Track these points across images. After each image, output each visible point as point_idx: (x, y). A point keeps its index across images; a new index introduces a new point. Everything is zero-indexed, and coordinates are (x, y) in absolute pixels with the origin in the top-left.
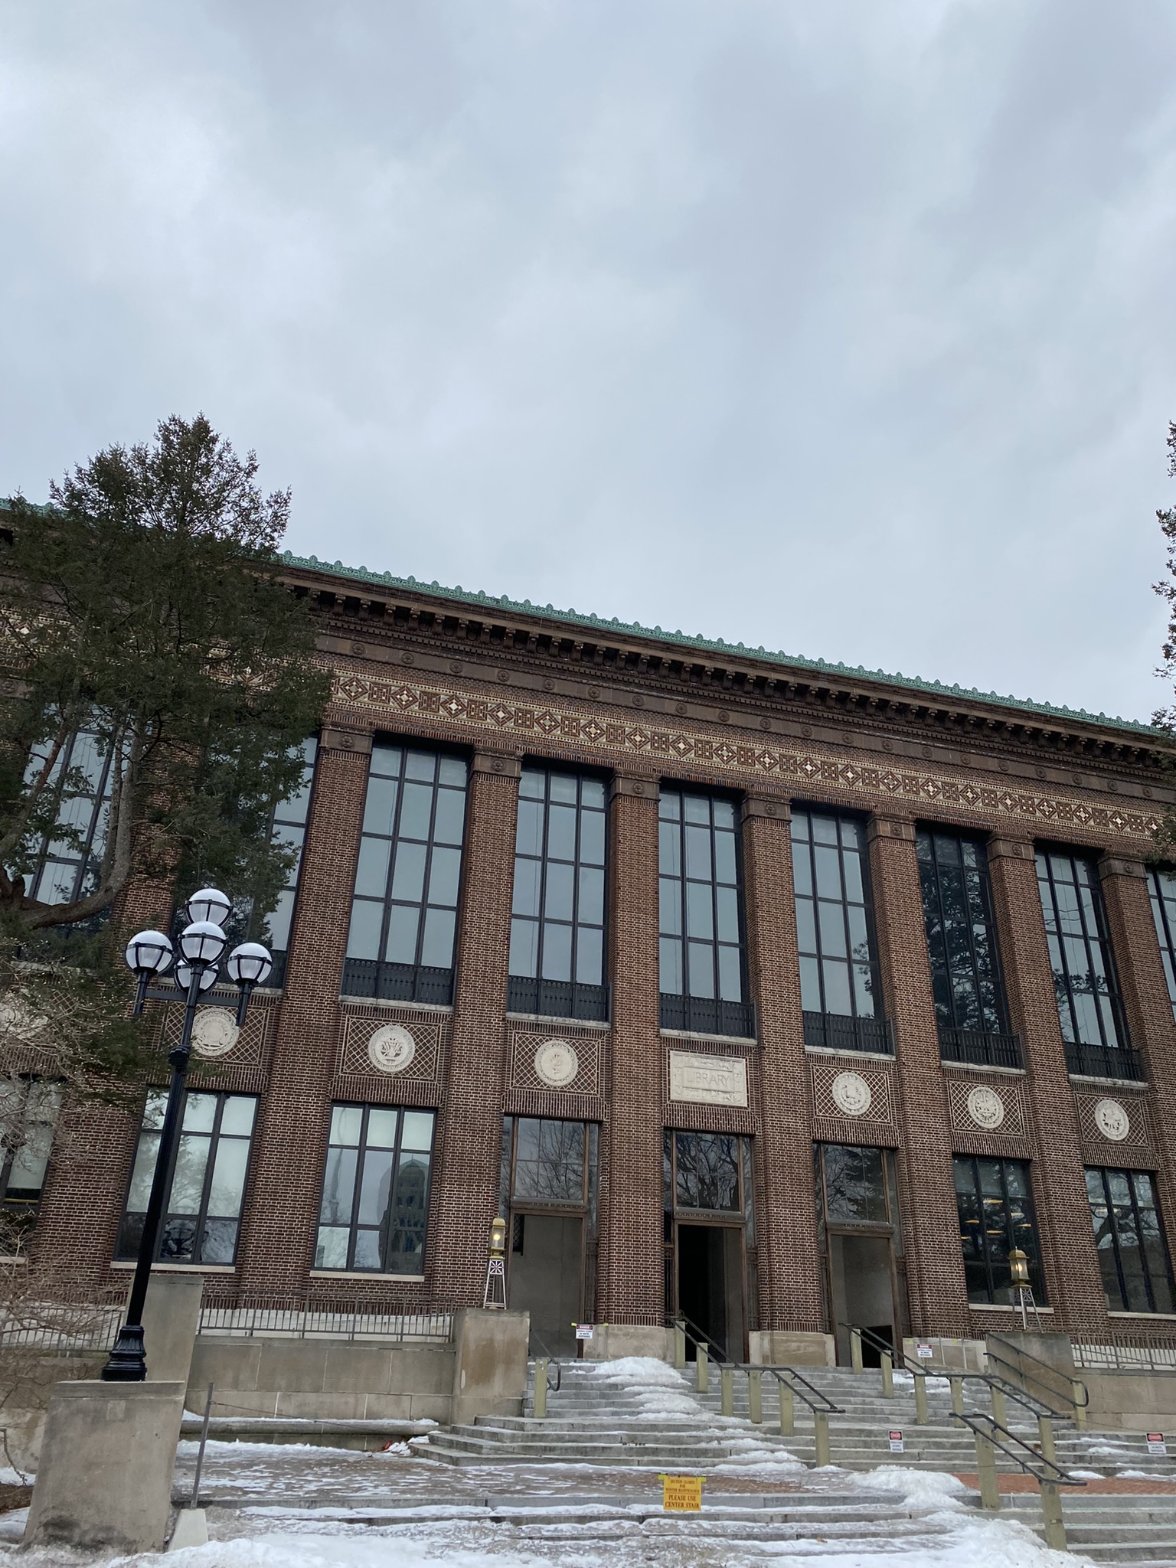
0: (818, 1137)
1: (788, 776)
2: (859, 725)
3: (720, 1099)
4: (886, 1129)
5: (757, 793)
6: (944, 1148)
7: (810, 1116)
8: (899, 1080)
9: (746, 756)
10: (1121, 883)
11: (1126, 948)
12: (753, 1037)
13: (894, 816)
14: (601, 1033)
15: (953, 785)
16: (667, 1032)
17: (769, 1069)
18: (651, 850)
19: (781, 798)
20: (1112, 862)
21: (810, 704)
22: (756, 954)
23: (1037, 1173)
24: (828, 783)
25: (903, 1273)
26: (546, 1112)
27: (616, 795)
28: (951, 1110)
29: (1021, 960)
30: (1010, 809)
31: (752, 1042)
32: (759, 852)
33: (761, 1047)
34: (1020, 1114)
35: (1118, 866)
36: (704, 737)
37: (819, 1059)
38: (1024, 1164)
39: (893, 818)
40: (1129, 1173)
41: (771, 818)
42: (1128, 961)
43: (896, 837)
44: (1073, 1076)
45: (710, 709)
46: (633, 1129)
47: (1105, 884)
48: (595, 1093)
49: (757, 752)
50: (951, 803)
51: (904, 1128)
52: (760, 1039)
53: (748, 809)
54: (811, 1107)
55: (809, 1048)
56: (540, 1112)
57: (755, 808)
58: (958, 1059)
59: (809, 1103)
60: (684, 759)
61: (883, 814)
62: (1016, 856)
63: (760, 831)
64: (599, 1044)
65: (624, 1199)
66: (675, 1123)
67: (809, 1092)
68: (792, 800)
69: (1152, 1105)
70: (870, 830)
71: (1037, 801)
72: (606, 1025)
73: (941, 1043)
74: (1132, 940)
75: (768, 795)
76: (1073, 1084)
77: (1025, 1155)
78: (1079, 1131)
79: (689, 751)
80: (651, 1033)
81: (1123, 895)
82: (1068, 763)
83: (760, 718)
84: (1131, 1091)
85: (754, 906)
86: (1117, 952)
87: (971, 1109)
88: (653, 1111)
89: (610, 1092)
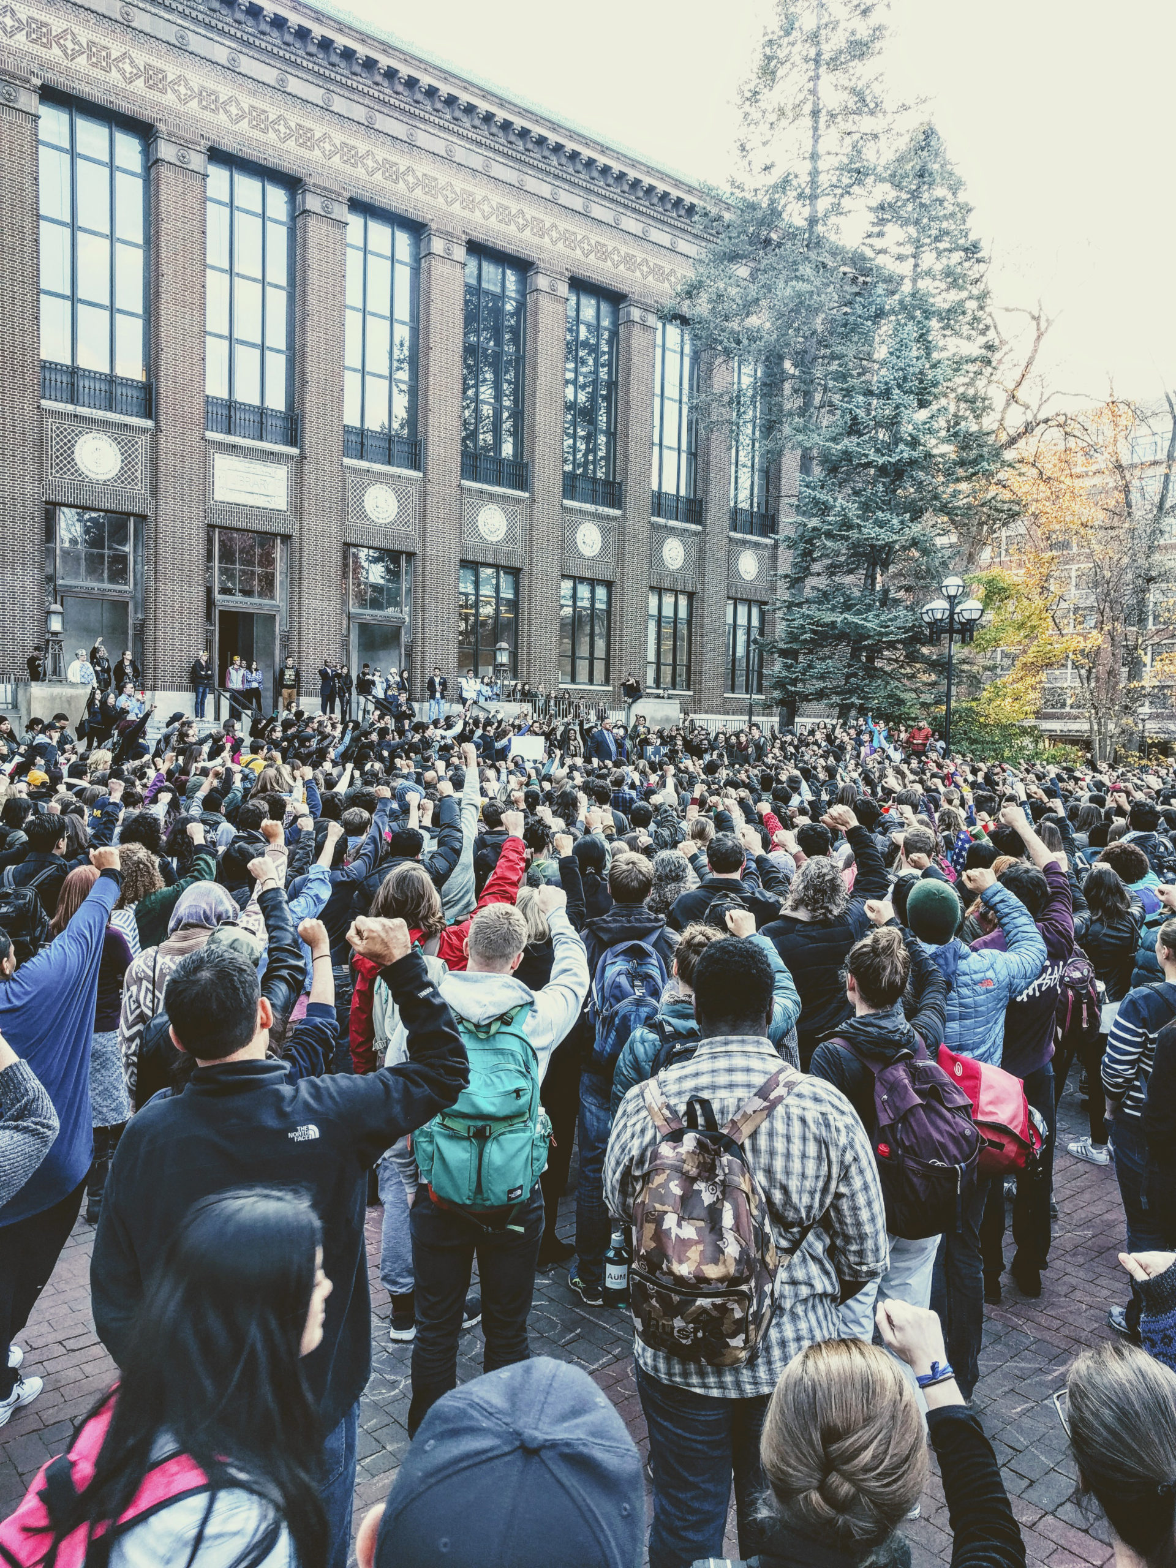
0: (348, 540)
1: (348, 168)
2: (425, 120)
3: (261, 502)
4: (407, 536)
5: (315, 185)
6: (455, 557)
7: (343, 524)
8: (424, 494)
9: (305, 137)
10: (636, 331)
11: (627, 392)
12: (296, 446)
13: (447, 233)
14: (145, 431)
15: (507, 208)
16: (211, 435)
17: (309, 479)
18: (197, 236)
19: (340, 195)
20: (632, 309)
21: (377, 84)
22: (303, 364)
23: (525, 581)
24: (388, 184)
25: (409, 655)
26: (89, 503)
27: (157, 161)
28: (463, 523)
29: (541, 394)
30: (554, 242)
31: (295, 451)
32: (314, 255)
33: (302, 457)
34: (519, 531)
35: (636, 314)
36: (260, 104)
37: (355, 471)
38: (515, 572)
39: (448, 236)
40: (592, 583)
41: (326, 217)
42: (627, 404)
43: (447, 258)
44: (565, 502)
45: (268, 68)
46: (178, 524)
47: (622, 329)
48: (140, 489)
49: (318, 135)
50: (502, 227)
51: (423, 535)
52: (302, 448)
53: (304, 202)
54: (344, 512)
55: (347, 461)
56: (83, 503)
57: (313, 203)
58: (475, 480)
59: (343, 510)
60: (236, 128)
61: (438, 230)
62: (552, 293)
63: (316, 231)
64: (143, 440)
65: (169, 587)
66: (218, 522)
67: (343, 499)
68: (351, 199)
69: (622, 531)
70: (423, 245)
71: (579, 237)
72: (149, 424)
73: (463, 464)
74: (634, 386)
75: (325, 189)
76: (564, 509)
77: (518, 565)
78: (563, 549)
79: (242, 117)
80: (196, 436)
81: (634, 342)
82: (612, 200)
83: (323, 91)
84: (608, 517)
85: (305, 315)
86: (620, 394)
87: (480, 524)
88: (197, 511)
89: (154, 490)
